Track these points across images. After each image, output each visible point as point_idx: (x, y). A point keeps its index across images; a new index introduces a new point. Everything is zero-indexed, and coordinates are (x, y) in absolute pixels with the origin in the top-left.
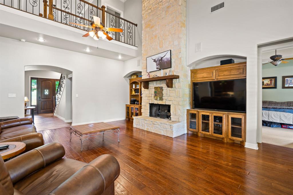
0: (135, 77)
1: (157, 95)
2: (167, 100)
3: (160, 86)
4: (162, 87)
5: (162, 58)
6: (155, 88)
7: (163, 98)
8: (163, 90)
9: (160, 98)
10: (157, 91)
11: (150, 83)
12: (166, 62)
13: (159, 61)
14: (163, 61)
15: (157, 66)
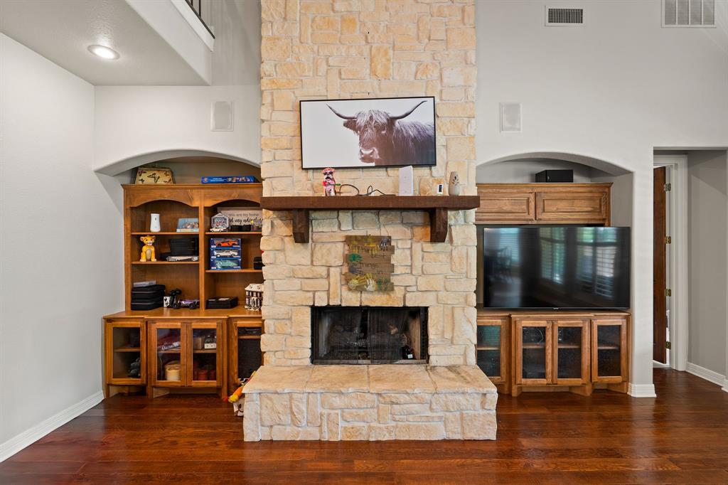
0: (163, 179)
1: (364, 269)
2: (408, 289)
3: (374, 232)
4: (389, 240)
5: (392, 120)
6: (349, 240)
7: (394, 280)
8: (392, 250)
9: (379, 282)
10: (362, 254)
11: (313, 215)
12: (414, 140)
13: (379, 128)
14: (398, 131)
15: (367, 148)
